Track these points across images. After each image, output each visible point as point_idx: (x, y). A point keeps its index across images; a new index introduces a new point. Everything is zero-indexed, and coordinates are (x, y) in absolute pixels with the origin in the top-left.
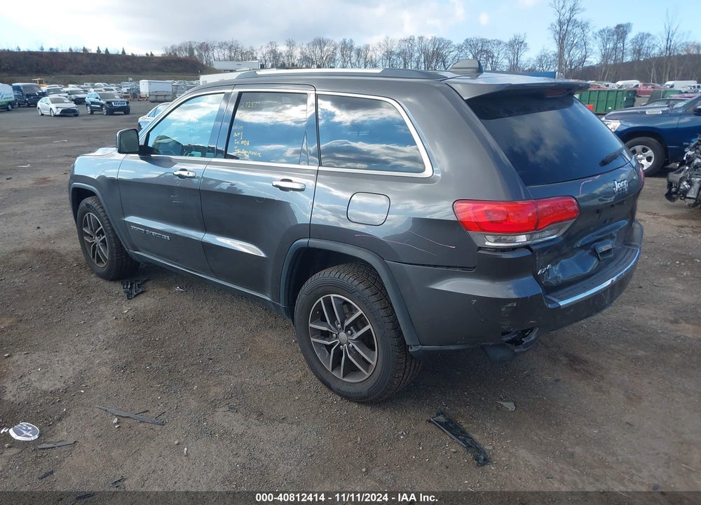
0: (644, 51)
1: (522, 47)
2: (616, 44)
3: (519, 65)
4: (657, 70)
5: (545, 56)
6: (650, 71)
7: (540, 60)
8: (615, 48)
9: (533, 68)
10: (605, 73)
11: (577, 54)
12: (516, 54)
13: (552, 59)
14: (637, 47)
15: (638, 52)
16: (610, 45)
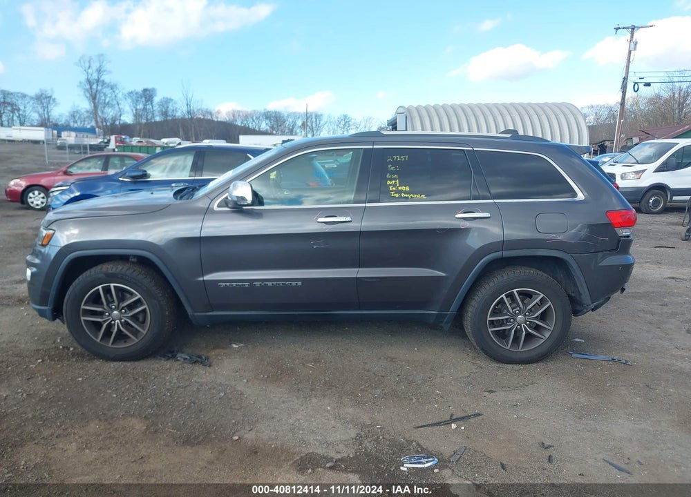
0: (170, 113)
1: (51, 102)
2: (145, 105)
3: (51, 120)
4: (184, 130)
5: (77, 112)
6: (179, 131)
7: (73, 116)
8: (145, 109)
9: (67, 123)
10: (140, 131)
11: (110, 113)
12: (46, 108)
13: (86, 115)
14: (164, 110)
15: (165, 114)
16: (140, 106)
